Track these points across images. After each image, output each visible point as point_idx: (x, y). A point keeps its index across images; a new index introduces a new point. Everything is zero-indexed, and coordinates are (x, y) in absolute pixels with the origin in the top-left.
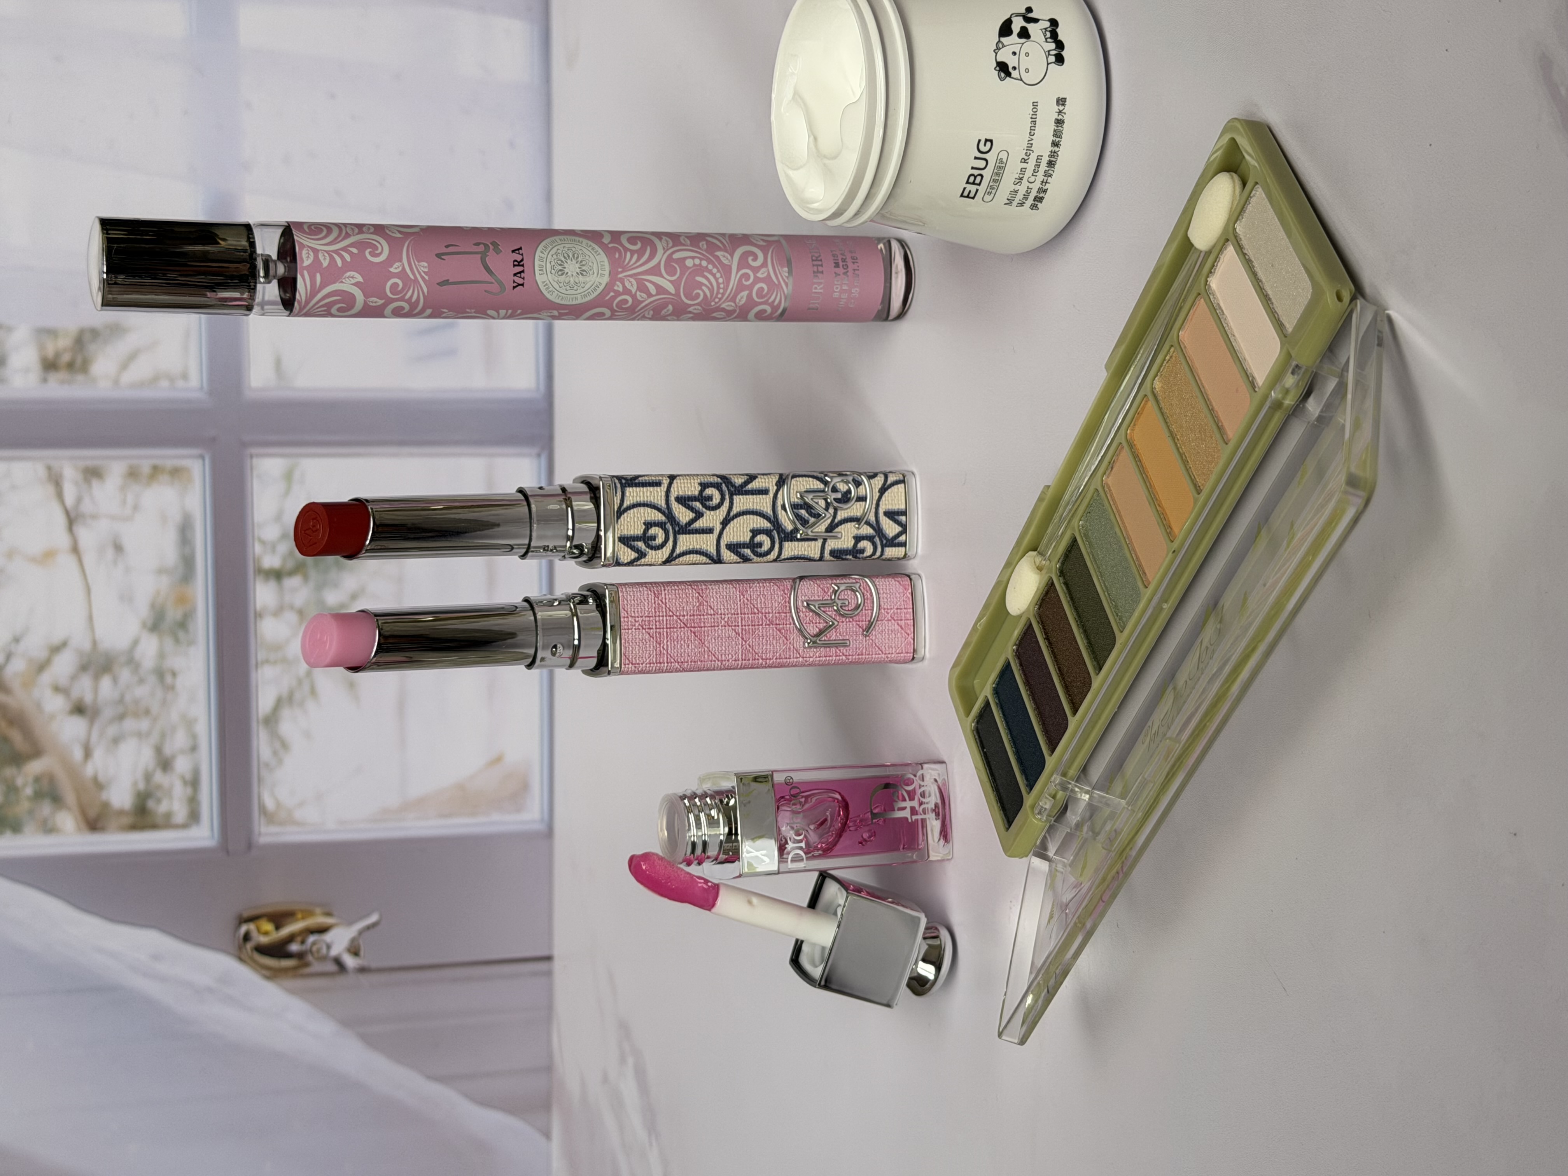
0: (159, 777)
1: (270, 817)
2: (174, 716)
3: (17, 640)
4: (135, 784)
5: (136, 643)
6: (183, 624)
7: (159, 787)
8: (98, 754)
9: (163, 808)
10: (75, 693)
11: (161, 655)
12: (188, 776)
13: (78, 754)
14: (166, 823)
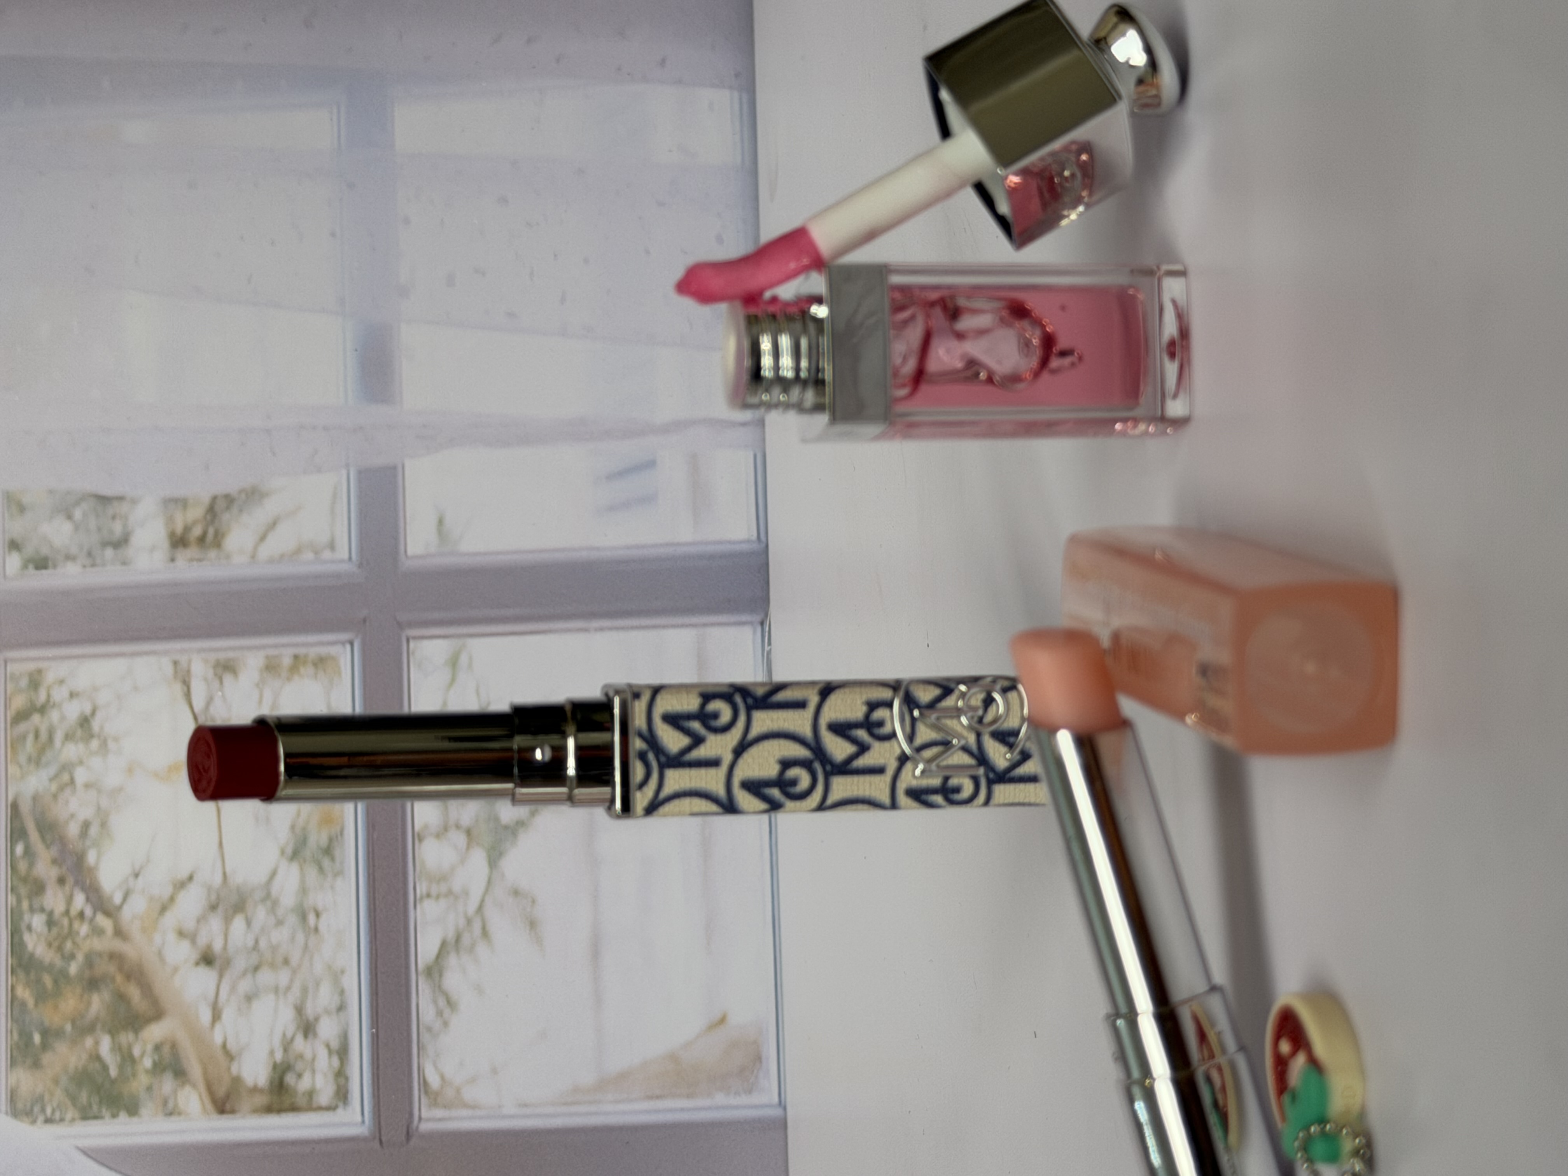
0: (300, 1044)
1: (435, 1098)
2: (319, 968)
3: (137, 875)
4: (272, 1053)
5: (274, 874)
6: (328, 851)
7: (301, 1056)
8: (228, 1014)
9: (304, 1084)
10: (202, 941)
11: (303, 890)
12: (335, 1044)
13: (205, 1016)
14: (309, 1105)
